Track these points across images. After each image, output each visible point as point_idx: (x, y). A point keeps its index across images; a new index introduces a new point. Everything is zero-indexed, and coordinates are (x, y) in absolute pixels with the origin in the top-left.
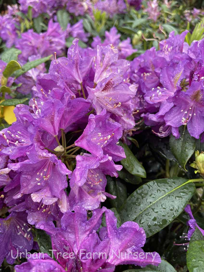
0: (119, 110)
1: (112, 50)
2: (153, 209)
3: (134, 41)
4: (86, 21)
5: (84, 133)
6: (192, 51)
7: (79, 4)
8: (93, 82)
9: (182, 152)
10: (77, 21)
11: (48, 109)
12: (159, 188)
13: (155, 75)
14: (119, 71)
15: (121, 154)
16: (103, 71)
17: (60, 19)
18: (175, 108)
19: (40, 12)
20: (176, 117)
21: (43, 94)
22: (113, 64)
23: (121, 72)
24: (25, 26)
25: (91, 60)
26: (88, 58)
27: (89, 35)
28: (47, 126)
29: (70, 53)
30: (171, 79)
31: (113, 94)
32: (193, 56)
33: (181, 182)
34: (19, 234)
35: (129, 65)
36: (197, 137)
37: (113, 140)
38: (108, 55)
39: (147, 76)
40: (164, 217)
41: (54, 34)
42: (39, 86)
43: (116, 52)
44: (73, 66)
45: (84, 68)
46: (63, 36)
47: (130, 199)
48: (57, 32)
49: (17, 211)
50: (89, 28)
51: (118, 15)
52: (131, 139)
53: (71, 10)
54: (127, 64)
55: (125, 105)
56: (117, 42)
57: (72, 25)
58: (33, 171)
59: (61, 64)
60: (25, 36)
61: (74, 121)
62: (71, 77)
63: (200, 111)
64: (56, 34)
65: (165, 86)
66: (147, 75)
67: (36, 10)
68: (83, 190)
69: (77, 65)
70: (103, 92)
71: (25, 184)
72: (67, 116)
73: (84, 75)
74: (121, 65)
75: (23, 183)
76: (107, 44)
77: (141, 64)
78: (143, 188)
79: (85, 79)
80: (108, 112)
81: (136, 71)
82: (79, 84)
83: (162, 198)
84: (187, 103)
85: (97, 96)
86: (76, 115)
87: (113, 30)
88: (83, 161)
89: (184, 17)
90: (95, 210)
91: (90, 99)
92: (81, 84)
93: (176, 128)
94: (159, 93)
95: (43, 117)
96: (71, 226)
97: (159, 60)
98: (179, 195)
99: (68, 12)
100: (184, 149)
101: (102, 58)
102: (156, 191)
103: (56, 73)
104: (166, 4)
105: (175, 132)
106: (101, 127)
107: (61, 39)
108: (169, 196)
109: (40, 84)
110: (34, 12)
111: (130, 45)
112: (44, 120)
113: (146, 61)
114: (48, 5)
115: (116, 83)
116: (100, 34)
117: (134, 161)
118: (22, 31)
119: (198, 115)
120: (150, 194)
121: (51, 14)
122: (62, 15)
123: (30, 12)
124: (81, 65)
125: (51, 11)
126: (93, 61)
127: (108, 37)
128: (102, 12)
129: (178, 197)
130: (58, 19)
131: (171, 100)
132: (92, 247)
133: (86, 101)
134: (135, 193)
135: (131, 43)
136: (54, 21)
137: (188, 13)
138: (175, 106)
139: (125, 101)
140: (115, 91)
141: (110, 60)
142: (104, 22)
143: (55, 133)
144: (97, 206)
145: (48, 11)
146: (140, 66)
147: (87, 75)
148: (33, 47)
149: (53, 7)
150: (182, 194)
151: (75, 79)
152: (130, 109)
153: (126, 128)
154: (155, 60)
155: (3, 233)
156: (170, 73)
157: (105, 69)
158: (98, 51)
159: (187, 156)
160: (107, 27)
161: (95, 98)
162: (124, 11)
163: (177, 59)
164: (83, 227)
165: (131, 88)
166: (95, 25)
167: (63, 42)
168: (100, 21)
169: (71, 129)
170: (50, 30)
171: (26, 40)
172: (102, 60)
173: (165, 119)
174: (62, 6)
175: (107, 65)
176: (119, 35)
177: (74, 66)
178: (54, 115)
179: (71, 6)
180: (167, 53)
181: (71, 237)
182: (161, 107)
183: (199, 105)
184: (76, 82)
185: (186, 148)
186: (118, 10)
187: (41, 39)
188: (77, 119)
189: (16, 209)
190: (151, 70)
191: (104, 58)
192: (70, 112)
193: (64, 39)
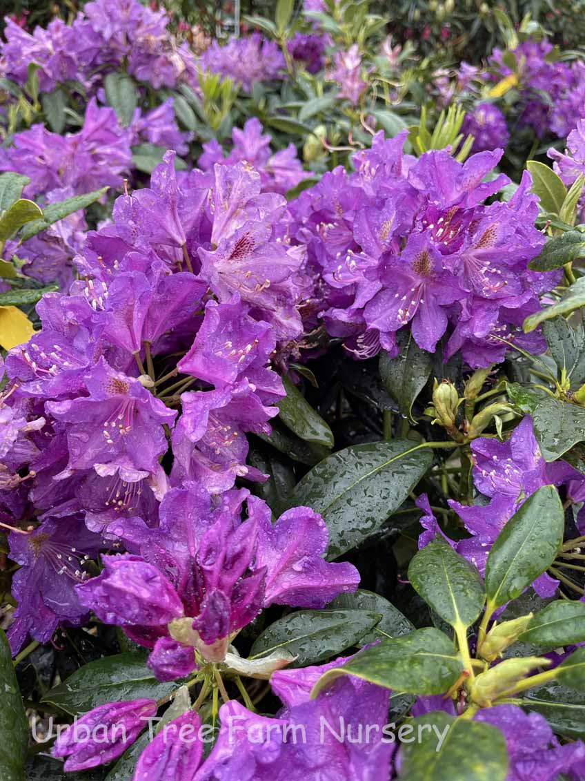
0: (268, 299)
1: (246, 172)
2: (349, 501)
3: (308, 152)
4: (182, 100)
5: (197, 340)
6: (417, 173)
7: (162, 59)
8: (210, 241)
9: (404, 384)
10: (159, 102)
11: (121, 292)
12: (359, 460)
13: (346, 228)
14: (262, 215)
15: (276, 388)
16: (229, 219)
17: (113, 98)
18: (385, 292)
19: (58, 77)
20: (389, 312)
21: (102, 268)
22: (250, 203)
23: (266, 219)
24: (19, 114)
25: (204, 197)
26: (195, 191)
27: (191, 138)
28: (118, 329)
29: (157, 182)
30: (375, 233)
31: (255, 266)
32: (419, 183)
33: (406, 447)
34: (61, 572)
35: (284, 204)
36: (431, 349)
37: (258, 359)
38: (239, 184)
39: (329, 230)
40: (369, 513)
41: (101, 134)
42: (90, 251)
43: (256, 178)
44: (165, 208)
45: (187, 213)
46: (126, 140)
47: (300, 487)
48: (107, 130)
49: (58, 515)
50: (189, 119)
51: (264, 82)
52: (299, 367)
53: (142, 74)
54: (280, 203)
55: (280, 289)
56: (263, 154)
57: (145, 111)
58: (92, 424)
59: (141, 203)
60: (23, 141)
61: (171, 325)
62: (161, 231)
63: (434, 296)
64: (106, 135)
65: (364, 249)
66: (329, 228)
67: (50, 73)
68: (200, 464)
69: (173, 204)
70: (231, 262)
71: (77, 451)
72: (156, 314)
73: (189, 227)
74: (267, 204)
75: (74, 447)
76: (237, 161)
77: (315, 205)
78: (326, 463)
79: (192, 238)
80: (244, 302)
81: (305, 220)
82: (179, 246)
83: (366, 479)
84: (408, 282)
85: (219, 269)
86: (177, 311)
87: (253, 125)
88: (197, 401)
89: (434, 87)
90: (226, 493)
91: (205, 274)
92: (182, 247)
93: (389, 333)
94: (350, 263)
95: (111, 310)
96: (179, 524)
97: (350, 194)
98: (400, 469)
99: (133, 78)
100: (409, 376)
101: (226, 190)
102: (354, 467)
103: (131, 223)
104: (387, 55)
105: (386, 342)
106: (230, 333)
107: (120, 147)
108: (379, 472)
109: (92, 248)
110: (45, 79)
111: (297, 162)
112: (112, 318)
113: (325, 197)
114: (79, 59)
115: (258, 242)
116: (219, 133)
117: (308, 412)
118: (11, 128)
119: (431, 304)
120: (341, 472)
121: (88, 84)
122: (117, 84)
123: (34, 78)
124: (182, 206)
125: (87, 74)
126: (206, 198)
127: (241, 143)
128: (222, 77)
129: (397, 472)
130: (106, 95)
131: (375, 275)
132: (223, 535)
133: (198, 277)
134: (310, 475)
135: (300, 155)
136: (99, 103)
137: (442, 76)
138: (383, 289)
139: (279, 279)
140: (258, 259)
141: (243, 195)
142: (227, 103)
143: (135, 347)
144: (230, 485)
145: (80, 76)
146: (312, 207)
147: (196, 228)
148: (49, 168)
149: (94, 65)
150: (406, 467)
151: (170, 234)
152: (290, 297)
153: (284, 336)
154: (343, 195)
155: (28, 567)
156: (373, 221)
157: (233, 214)
158: (217, 175)
159: (414, 390)
160: (237, 114)
161: (216, 274)
162: (281, 73)
163: (388, 190)
164: (202, 529)
165: (292, 253)
166: (204, 113)
167: (125, 156)
168: (219, 101)
169: (164, 347)
170: (90, 125)
171: (27, 151)
172: (227, 196)
173: (365, 315)
174: (118, 62)
175: (237, 206)
176: (268, 138)
177: (169, 208)
178: (133, 306)
179: (140, 64)
180: (368, 178)
181: (179, 549)
182: (358, 293)
183: (432, 284)
184: (173, 242)
185: (412, 375)
186: (264, 70)
187: (70, 149)
188: (179, 320)
189: (56, 513)
190: (336, 216)
191: (230, 189)
192: (165, 303)
193: (127, 147)
